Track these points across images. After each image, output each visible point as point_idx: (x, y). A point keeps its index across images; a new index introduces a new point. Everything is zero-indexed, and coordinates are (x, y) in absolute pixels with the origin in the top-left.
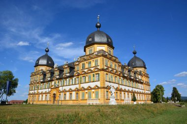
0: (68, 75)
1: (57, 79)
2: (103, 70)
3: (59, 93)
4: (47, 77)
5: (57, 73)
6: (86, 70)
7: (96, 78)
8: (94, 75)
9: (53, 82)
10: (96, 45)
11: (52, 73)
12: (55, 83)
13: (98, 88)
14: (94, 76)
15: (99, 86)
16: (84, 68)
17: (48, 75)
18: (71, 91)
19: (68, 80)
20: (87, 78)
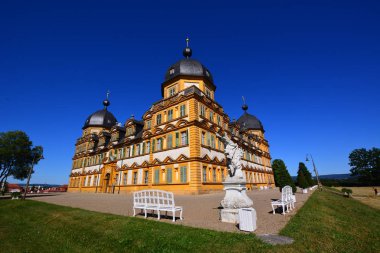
0: (132, 137)
1: (115, 147)
2: (196, 123)
3: (115, 173)
4: (99, 144)
5: (115, 136)
6: (162, 127)
7: (182, 140)
8: (177, 134)
9: (108, 153)
10: (182, 81)
11: (108, 137)
12: (111, 154)
13: (187, 160)
14: (177, 136)
15: (188, 156)
16: (159, 123)
17: (102, 141)
18: (135, 167)
19: (132, 147)
20: (165, 141)
